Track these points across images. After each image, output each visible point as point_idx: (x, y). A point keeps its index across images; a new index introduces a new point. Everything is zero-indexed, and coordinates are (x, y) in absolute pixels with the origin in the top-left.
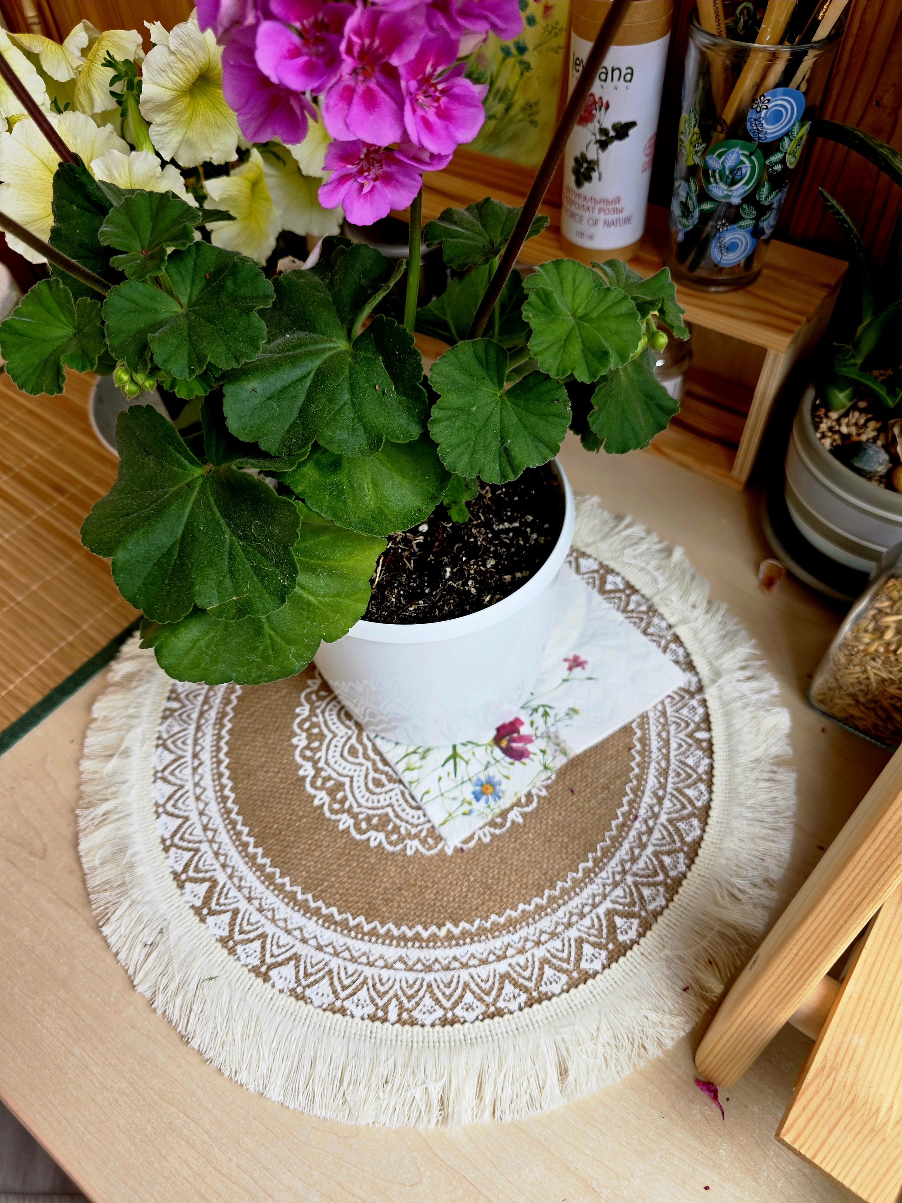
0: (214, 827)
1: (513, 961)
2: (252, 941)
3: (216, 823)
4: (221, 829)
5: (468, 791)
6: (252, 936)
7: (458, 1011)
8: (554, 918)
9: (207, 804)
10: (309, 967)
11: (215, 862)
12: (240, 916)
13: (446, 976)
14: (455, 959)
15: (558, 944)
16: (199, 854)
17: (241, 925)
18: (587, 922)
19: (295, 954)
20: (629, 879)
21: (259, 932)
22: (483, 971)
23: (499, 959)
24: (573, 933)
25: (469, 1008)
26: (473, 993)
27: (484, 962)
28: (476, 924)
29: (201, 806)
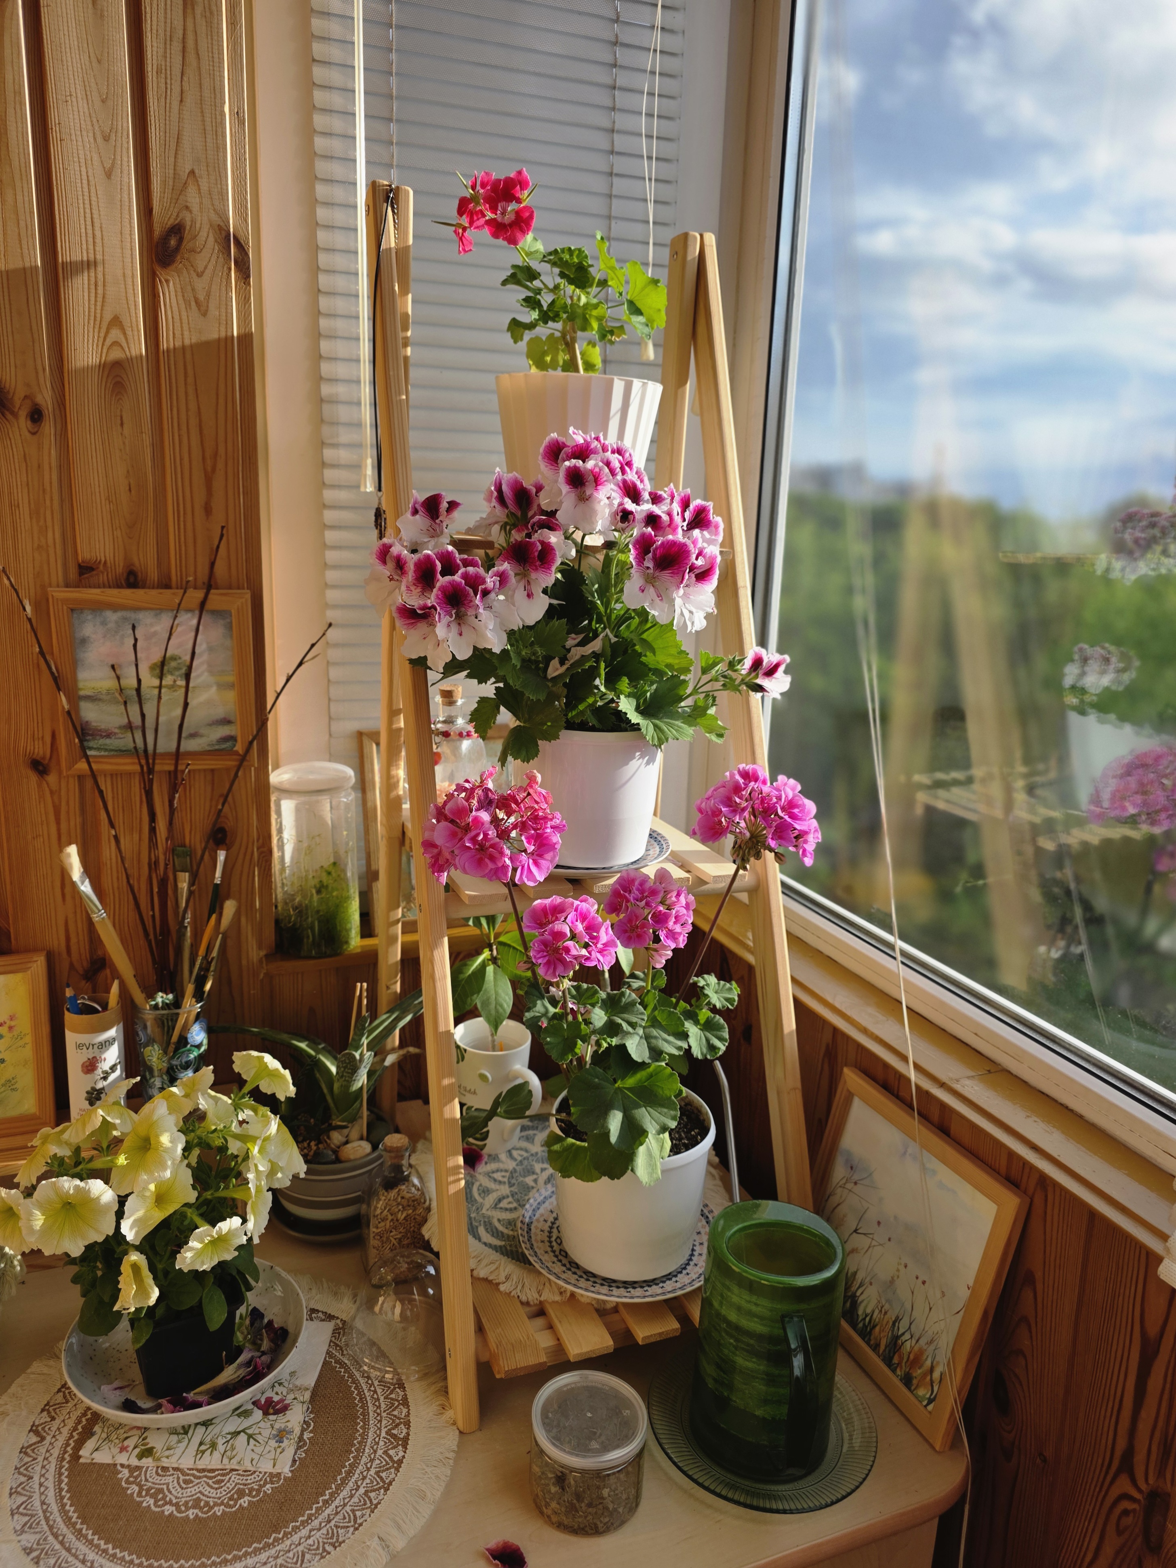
1: (364, 1485)
5: (273, 1443)
7: (359, 1521)
8: (366, 1454)
13: (340, 1516)
14: (337, 1507)
15: (377, 1462)
18: (381, 1443)
20: (384, 1415)
22: (355, 1499)
23: (357, 1490)
24: (380, 1452)
25: (363, 1516)
26: (358, 1510)
27: (352, 1496)
28: (333, 1486)
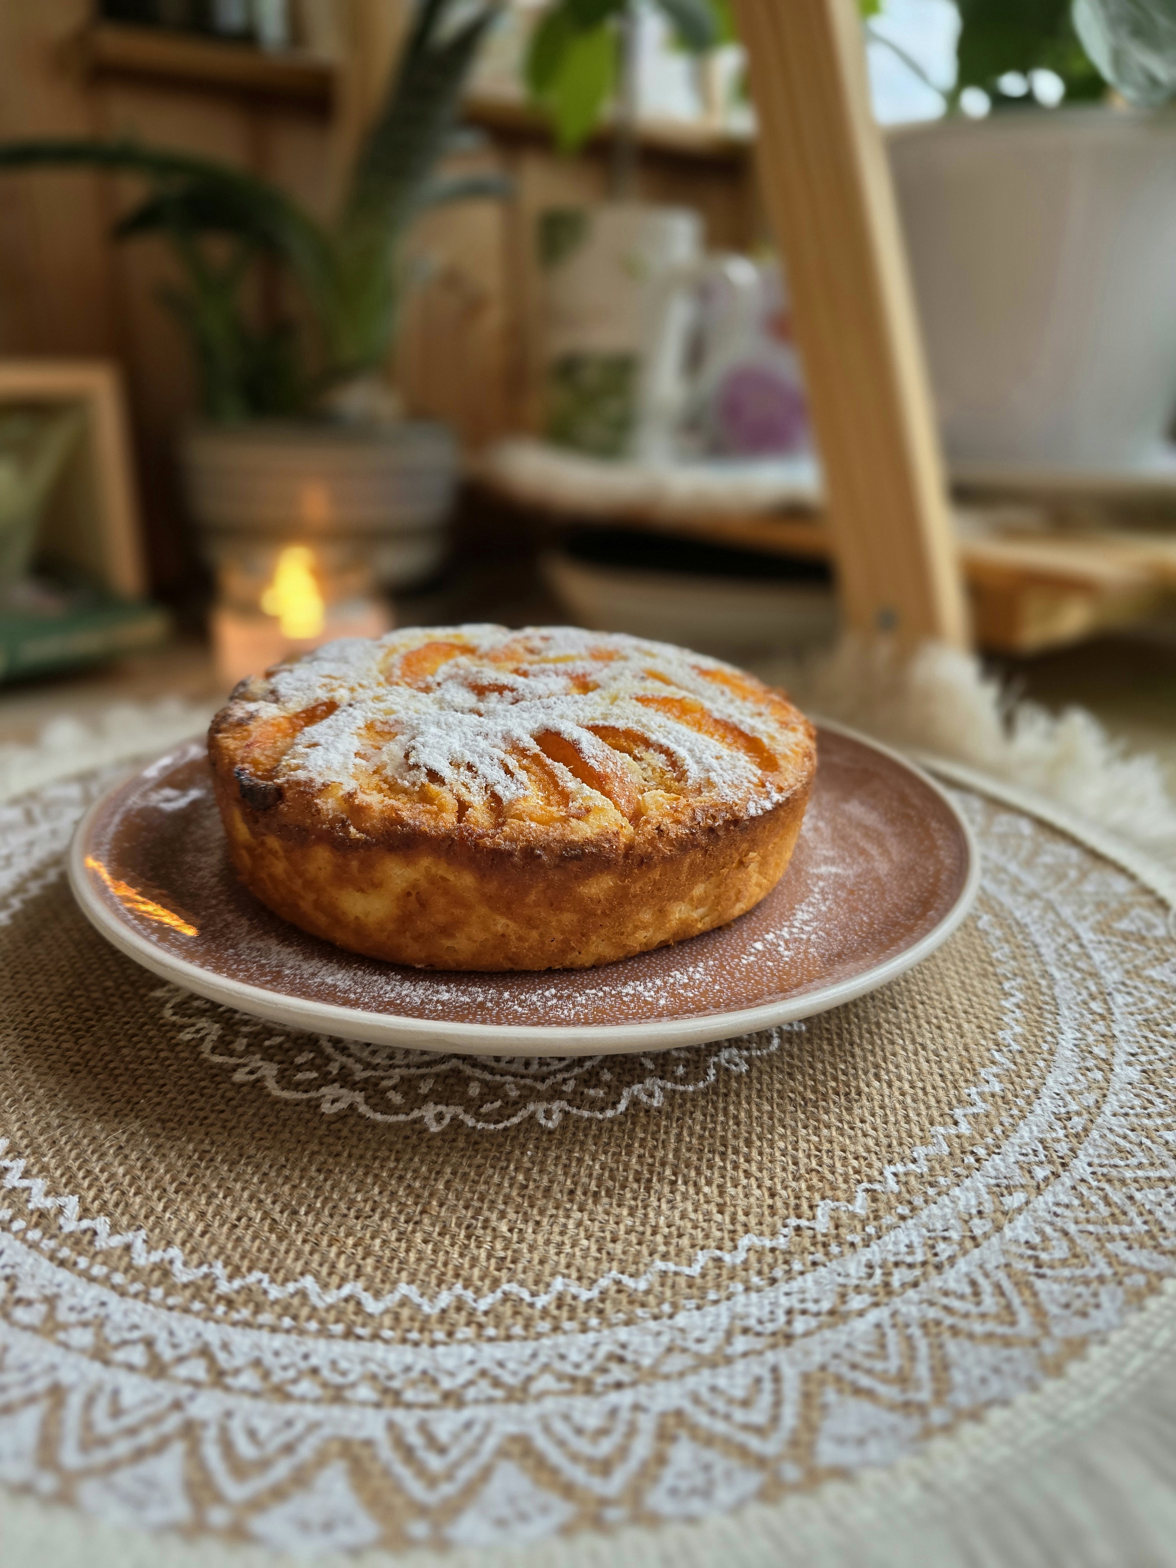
1: (1124, 1056)
2: (661, 1460)
3: (184, 1335)
6: (642, 1448)
8: (1064, 983)
9: (96, 1323)
10: (879, 1366)
11: (290, 1410)
12: (542, 1442)
13: (1098, 1147)
14: (1062, 1117)
15: (1122, 999)
16: (211, 1433)
17: (575, 1458)
18: (1099, 956)
19: (806, 1378)
20: (1050, 895)
21: (647, 1423)
22: (1122, 1097)
23: (1105, 1069)
24: (1113, 976)
28: (1001, 1058)
29: (83, 1338)
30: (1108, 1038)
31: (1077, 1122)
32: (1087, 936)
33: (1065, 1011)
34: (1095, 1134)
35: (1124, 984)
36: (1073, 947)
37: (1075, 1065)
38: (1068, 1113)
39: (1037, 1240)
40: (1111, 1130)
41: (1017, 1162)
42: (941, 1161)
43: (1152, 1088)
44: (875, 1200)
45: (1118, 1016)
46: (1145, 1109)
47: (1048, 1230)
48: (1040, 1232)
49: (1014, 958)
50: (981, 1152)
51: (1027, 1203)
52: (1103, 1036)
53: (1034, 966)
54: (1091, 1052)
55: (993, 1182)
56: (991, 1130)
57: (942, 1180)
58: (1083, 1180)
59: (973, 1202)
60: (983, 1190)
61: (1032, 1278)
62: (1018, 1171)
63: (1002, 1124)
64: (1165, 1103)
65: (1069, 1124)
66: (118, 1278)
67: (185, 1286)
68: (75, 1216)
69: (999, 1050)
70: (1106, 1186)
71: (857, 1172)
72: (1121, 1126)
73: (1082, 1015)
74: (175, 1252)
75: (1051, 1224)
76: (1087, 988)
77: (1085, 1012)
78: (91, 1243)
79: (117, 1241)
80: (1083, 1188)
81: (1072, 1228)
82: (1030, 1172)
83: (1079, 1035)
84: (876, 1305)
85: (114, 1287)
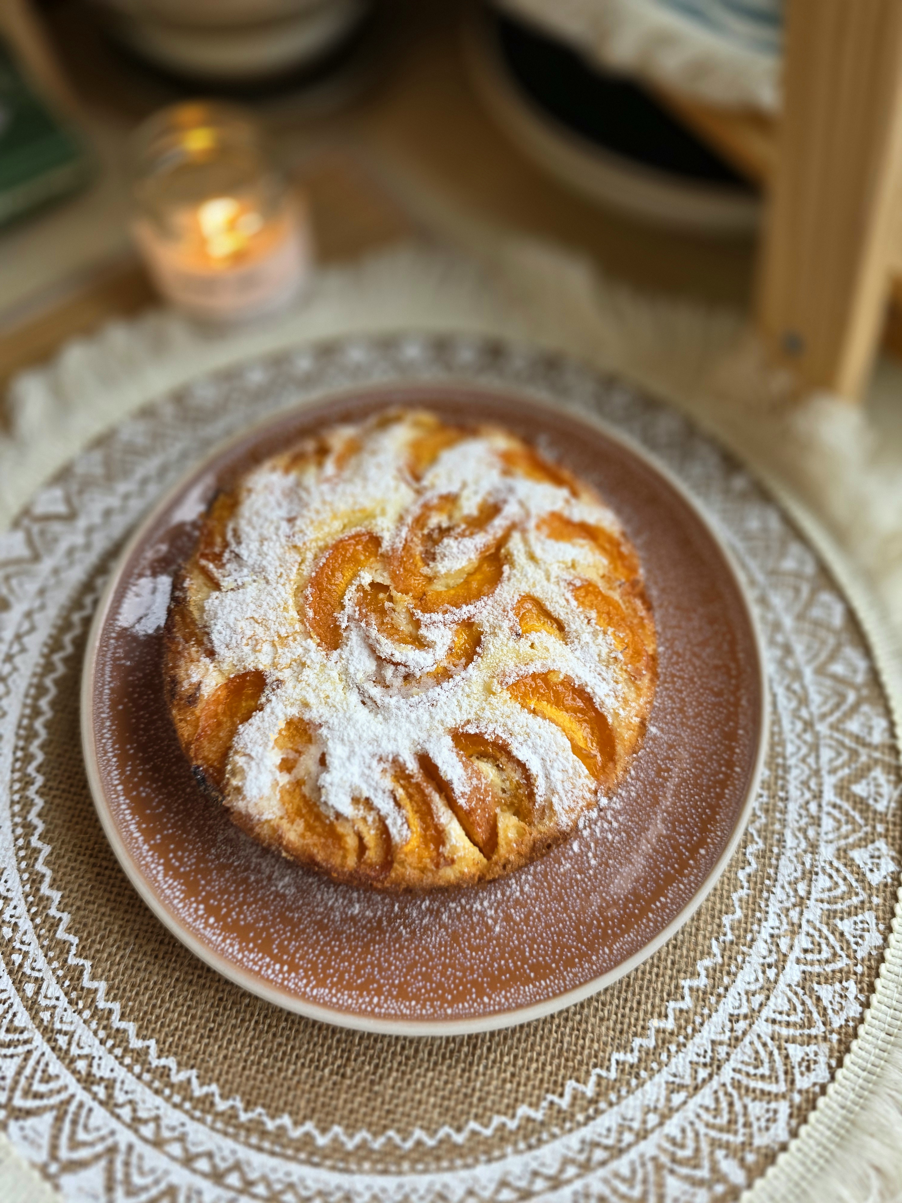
0: (231, 1162)
3: (226, 1153)
4: (244, 1153)
9: (182, 1139)
13: (744, 1053)
18: (828, 824)
20: (822, 728)
22: (779, 1001)
24: (827, 852)
26: (794, 1040)
28: (716, 949)
29: (176, 1149)
30: (795, 929)
31: (742, 1025)
32: (829, 795)
33: (778, 890)
34: (747, 1039)
35: (831, 863)
36: (813, 807)
37: (761, 960)
38: (738, 1015)
39: (679, 1136)
40: (759, 1036)
41: (691, 1062)
42: (647, 1054)
43: (800, 991)
44: (599, 1084)
45: (811, 903)
46: (788, 1015)
47: (689, 1129)
48: (683, 1131)
49: (767, 811)
50: (673, 1048)
51: (685, 1103)
52: (793, 924)
53: (777, 827)
54: (778, 945)
55: (671, 1079)
56: (685, 1028)
57: (643, 1074)
58: (724, 1085)
59: (654, 1098)
60: (664, 1086)
61: (665, 1172)
62: (689, 1071)
63: (694, 1022)
64: (803, 1012)
65: (736, 1026)
66: (187, 1105)
67: (222, 1114)
68: (156, 1055)
69: (717, 939)
70: (735, 1093)
71: (596, 1057)
72: (766, 1034)
73: (788, 896)
74: (214, 1088)
75: (692, 1123)
76: (803, 864)
77: (792, 893)
78: (168, 1076)
79: (183, 1076)
80: (721, 1094)
81: (702, 1130)
82: (696, 1072)
83: (777, 924)
84: (579, 1176)
85: (187, 1112)
